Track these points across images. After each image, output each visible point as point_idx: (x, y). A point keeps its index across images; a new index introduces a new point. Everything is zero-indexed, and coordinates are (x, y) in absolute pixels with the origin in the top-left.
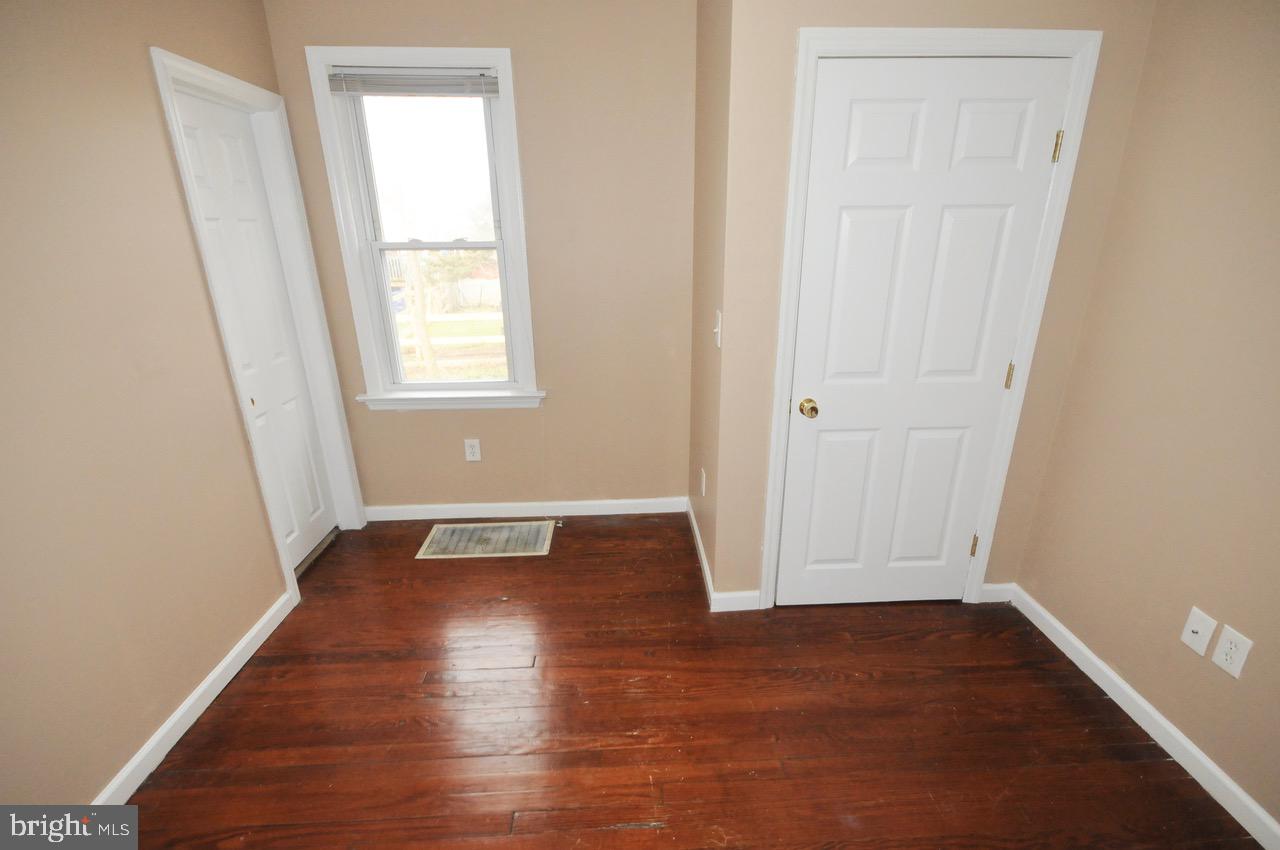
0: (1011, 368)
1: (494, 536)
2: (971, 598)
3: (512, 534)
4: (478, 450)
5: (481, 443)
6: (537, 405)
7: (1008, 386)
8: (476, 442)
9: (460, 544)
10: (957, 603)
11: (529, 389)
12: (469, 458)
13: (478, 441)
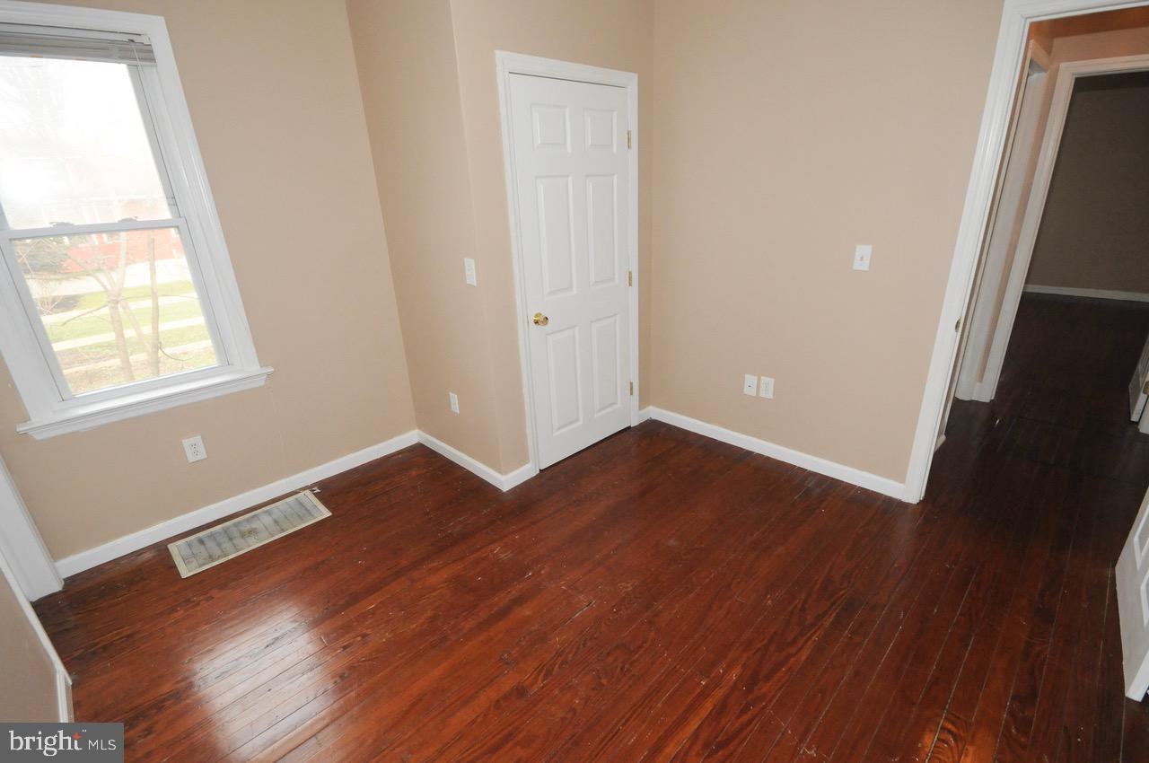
0: (630, 273)
1: (255, 525)
2: (634, 423)
3: (274, 516)
4: (201, 448)
5: (203, 439)
6: (262, 383)
7: (630, 285)
8: (198, 439)
9: (224, 546)
10: (629, 428)
11: (248, 368)
12: (191, 458)
13: (199, 437)
